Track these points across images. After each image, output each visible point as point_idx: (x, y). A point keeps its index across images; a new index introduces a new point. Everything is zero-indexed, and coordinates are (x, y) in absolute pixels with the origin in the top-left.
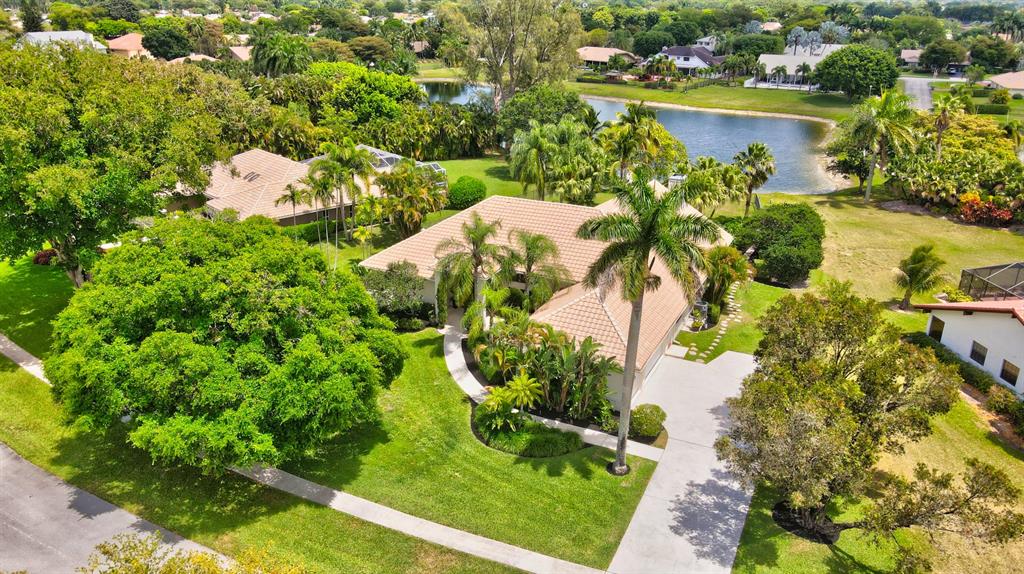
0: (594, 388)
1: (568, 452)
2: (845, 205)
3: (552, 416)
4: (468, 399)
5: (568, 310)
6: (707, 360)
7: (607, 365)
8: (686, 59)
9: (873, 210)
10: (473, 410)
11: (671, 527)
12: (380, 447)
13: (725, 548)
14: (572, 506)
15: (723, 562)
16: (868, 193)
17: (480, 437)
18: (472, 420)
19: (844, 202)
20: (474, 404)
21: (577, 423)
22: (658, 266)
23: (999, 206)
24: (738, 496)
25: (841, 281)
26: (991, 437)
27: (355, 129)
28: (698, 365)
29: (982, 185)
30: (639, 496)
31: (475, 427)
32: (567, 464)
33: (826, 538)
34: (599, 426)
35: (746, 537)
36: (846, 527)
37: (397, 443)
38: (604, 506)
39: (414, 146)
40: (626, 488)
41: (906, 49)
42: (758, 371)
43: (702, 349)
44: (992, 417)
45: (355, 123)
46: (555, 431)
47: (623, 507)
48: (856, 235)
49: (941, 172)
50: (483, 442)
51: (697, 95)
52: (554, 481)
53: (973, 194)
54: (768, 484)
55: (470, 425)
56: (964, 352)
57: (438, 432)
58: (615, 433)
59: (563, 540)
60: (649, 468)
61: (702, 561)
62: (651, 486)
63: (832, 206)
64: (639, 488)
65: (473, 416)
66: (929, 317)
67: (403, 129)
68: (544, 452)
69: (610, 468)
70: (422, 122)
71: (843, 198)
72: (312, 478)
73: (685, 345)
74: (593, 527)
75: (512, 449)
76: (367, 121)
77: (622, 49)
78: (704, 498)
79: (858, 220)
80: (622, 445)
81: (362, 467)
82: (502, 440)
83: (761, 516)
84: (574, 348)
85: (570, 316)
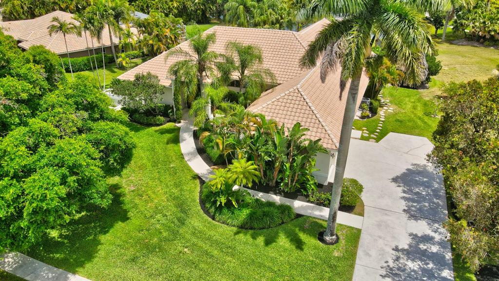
1: (283, 223)
4: (197, 177)
5: (276, 103)
10: (201, 188)
17: (207, 212)
18: (200, 196)
20: (202, 182)
21: (287, 195)
28: (372, 143)
31: (203, 203)
34: (306, 198)
40: (339, 258)
43: (371, 132)
50: (210, 216)
55: (198, 201)
60: (355, 235)
62: (360, 254)
65: (201, 192)
68: (263, 224)
69: (321, 237)
70: (172, 1)
73: (359, 129)
75: (235, 223)
80: (333, 217)
81: (100, 247)
82: (226, 214)
84: (284, 133)
85: (278, 107)
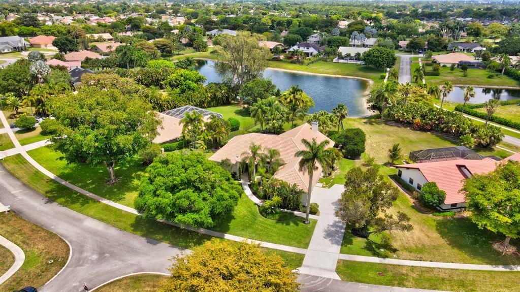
0: (297, 199)
1: (291, 218)
2: (374, 123)
3: (284, 208)
4: (256, 204)
5: (286, 174)
6: (329, 187)
7: (301, 192)
8: (308, 48)
9: (383, 125)
10: (258, 208)
11: (324, 237)
12: (233, 220)
13: (339, 241)
14: (295, 234)
15: (338, 245)
16: (382, 117)
17: (263, 216)
19: (374, 122)
20: (258, 206)
21: (292, 210)
22: (317, 164)
23: (427, 124)
24: (341, 228)
25: (371, 157)
26: (413, 207)
27: (180, 96)
28: (327, 189)
29: (421, 116)
30: (314, 230)
31: (261, 213)
32: (291, 222)
33: (366, 237)
34: (299, 210)
35: (344, 238)
36: (370, 233)
37: (238, 219)
38: (304, 233)
39: (204, 102)
40: (309, 228)
41: (401, 40)
42: (345, 191)
43: (327, 184)
44: (414, 201)
45: (180, 94)
46: (286, 212)
47: (309, 233)
48: (377, 137)
49: (407, 111)
50: (265, 217)
51: (313, 67)
52: (288, 227)
53: (418, 120)
54: (350, 224)
55: (259, 212)
56: (408, 181)
57: (250, 216)
58: (305, 212)
59: (294, 242)
60: (315, 222)
61: (333, 245)
62: (317, 226)
63: (370, 124)
64: (313, 227)
66: (397, 170)
67: (199, 95)
68: (284, 219)
69: (304, 222)
70: (207, 92)
71: (373, 120)
72: (216, 231)
73: (322, 183)
74: (302, 239)
75: (274, 219)
76: (185, 92)
77: (278, 42)
78: (332, 229)
79: (378, 130)
80: (308, 216)
81: (230, 227)
82: (270, 216)
83: (348, 232)
84: (290, 187)
